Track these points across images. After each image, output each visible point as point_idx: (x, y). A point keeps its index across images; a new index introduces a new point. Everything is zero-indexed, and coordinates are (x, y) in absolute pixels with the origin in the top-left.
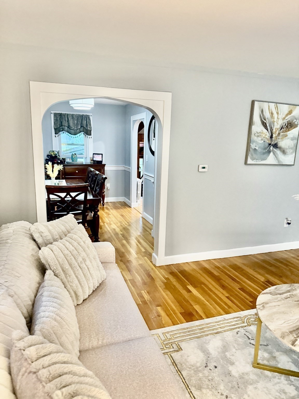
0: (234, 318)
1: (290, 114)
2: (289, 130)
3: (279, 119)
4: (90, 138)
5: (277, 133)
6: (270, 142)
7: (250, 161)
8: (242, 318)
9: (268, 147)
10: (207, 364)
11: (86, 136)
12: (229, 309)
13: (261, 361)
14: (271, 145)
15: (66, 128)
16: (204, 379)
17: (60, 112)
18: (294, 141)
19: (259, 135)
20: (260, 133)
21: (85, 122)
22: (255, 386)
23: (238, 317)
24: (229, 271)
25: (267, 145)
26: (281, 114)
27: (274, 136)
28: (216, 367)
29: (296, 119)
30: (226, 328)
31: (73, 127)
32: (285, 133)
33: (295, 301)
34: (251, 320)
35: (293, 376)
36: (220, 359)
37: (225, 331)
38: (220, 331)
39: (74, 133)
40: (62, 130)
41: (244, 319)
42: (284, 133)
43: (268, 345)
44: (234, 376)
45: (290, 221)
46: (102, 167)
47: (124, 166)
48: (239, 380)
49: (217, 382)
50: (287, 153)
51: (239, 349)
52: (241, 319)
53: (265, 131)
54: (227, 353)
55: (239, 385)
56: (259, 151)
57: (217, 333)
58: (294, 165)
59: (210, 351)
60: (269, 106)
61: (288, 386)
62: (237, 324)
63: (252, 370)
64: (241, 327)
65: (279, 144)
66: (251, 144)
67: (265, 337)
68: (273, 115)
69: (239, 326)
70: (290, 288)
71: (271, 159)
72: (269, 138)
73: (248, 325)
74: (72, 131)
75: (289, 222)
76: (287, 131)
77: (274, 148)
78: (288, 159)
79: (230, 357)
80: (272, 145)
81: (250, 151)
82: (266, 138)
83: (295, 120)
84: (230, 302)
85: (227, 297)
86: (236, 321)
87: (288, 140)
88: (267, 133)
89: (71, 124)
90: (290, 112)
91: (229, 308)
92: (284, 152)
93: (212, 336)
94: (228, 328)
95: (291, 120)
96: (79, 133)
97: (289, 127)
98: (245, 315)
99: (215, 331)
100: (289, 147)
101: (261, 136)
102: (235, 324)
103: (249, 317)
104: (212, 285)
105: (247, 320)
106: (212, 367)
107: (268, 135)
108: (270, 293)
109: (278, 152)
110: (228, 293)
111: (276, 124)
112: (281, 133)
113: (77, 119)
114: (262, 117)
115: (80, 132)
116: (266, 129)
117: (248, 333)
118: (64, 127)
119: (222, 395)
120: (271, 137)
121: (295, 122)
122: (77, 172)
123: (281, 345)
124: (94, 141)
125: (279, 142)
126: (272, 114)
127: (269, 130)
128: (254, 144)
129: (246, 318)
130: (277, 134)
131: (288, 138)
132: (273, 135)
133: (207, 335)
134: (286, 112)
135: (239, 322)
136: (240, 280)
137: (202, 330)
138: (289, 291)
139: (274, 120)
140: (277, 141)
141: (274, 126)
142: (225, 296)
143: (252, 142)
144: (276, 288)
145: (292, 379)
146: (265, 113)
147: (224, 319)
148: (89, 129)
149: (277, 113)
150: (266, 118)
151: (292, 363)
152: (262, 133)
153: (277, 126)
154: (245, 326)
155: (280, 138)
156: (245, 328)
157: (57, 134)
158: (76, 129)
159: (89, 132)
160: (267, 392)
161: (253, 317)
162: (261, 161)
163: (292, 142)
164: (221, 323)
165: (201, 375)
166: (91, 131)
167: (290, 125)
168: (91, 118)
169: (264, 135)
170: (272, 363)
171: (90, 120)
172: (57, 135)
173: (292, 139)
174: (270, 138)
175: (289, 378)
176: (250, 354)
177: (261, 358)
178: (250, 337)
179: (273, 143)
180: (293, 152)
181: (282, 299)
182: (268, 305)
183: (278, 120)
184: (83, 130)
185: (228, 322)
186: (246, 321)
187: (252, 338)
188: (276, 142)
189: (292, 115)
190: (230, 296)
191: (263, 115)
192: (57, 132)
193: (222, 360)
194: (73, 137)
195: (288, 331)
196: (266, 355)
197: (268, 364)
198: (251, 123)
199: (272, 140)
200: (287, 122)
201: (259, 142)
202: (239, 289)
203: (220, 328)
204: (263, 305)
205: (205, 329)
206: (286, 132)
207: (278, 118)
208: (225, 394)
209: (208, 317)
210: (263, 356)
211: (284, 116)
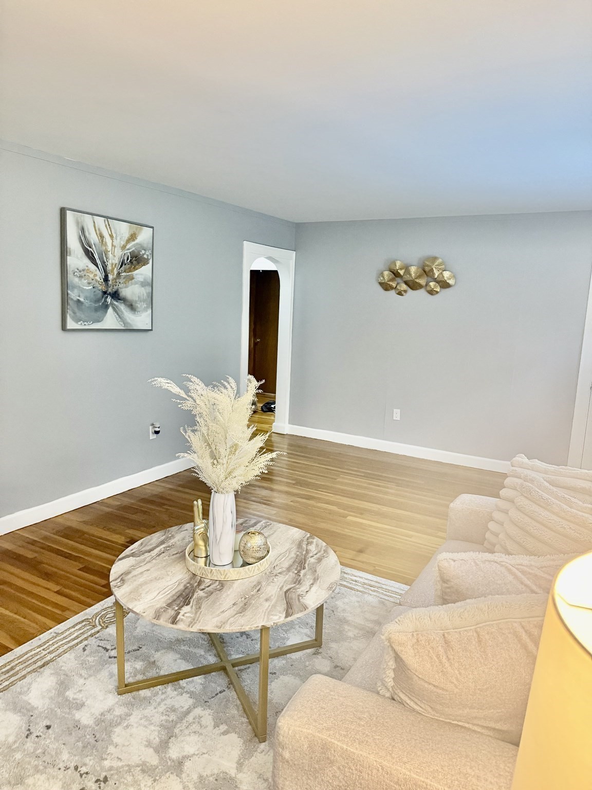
0: (76, 625)
1: (134, 240)
2: (136, 268)
3: (115, 247)
5: (115, 272)
6: (104, 289)
7: (71, 324)
8: (91, 620)
9: (103, 297)
10: (29, 730)
12: (64, 613)
13: (131, 678)
14: (108, 294)
16: (28, 759)
18: (147, 287)
19: (83, 275)
20: (83, 270)
22: (125, 725)
23: (83, 621)
24: (55, 542)
25: (100, 294)
26: (118, 238)
27: (110, 277)
28: (48, 727)
29: (145, 250)
30: (61, 650)
32: (130, 273)
33: (173, 555)
34: (107, 617)
35: (185, 679)
36: (56, 709)
37: (59, 656)
38: (49, 659)
41: (94, 620)
42: (128, 274)
43: (141, 648)
44: (86, 727)
45: (159, 427)
48: (96, 728)
49: (54, 753)
50: (138, 310)
51: (90, 676)
52: (88, 623)
53: (92, 267)
54: (67, 693)
55: (97, 736)
56: (87, 305)
57: (43, 665)
58: (151, 330)
59: (33, 704)
60: (94, 222)
61: (179, 698)
62: (83, 633)
63: (117, 700)
64: (90, 636)
65: (121, 292)
66: (69, 292)
67: (134, 637)
68: (104, 240)
69: (86, 636)
70: (164, 536)
71: (110, 320)
72: (102, 280)
73: (103, 628)
75: (157, 429)
76: (132, 269)
77: (112, 300)
78: (141, 320)
79: (75, 697)
80: (110, 294)
81: (69, 305)
82: (96, 281)
83: (143, 252)
84: (64, 598)
85: (58, 592)
86: (80, 629)
87: (137, 285)
88: (96, 270)
90: (133, 237)
91: (63, 611)
92: (132, 307)
93: (34, 674)
94: (66, 647)
95: (136, 251)
97: (134, 262)
98: (95, 612)
99: (39, 663)
100: (139, 297)
101: (87, 277)
102: (79, 635)
103: (103, 613)
104: (23, 579)
105: (101, 620)
106: (42, 730)
107: (100, 276)
108: (133, 555)
109: (122, 307)
110: (58, 584)
111: (110, 255)
112: (121, 273)
114: (83, 241)
116: (95, 265)
117: (104, 642)
119: (67, 768)
120: (106, 279)
121: (143, 254)
123: (161, 639)
125: (121, 288)
126: (101, 236)
127: (100, 266)
128: (76, 291)
129: (98, 618)
130: (115, 275)
131: (136, 283)
132: (107, 275)
133: (24, 677)
134: (126, 236)
135: (85, 629)
136: (78, 553)
137: (11, 673)
138: (162, 543)
139: (106, 249)
140: (117, 286)
141: (109, 260)
142: (53, 591)
143: (70, 287)
144: (142, 544)
145: (183, 684)
146: (89, 234)
147: (55, 635)
149: (110, 235)
150: (92, 244)
151: (182, 659)
152: (88, 271)
153: (113, 260)
154: (98, 632)
155: (121, 282)
156: (97, 636)
160: (146, 723)
161: (110, 611)
162: (92, 323)
163: (143, 289)
164: (51, 643)
165: (18, 756)
167: (135, 260)
169: (92, 276)
170: (152, 673)
173: (143, 284)
174: (104, 281)
175: (179, 684)
176: (111, 675)
177: (131, 673)
178: (108, 647)
179: (110, 290)
180: (147, 307)
181: (153, 558)
182: (130, 576)
183: (114, 249)
185: (64, 638)
186: (99, 622)
187: (113, 647)
188: (116, 288)
189: (136, 241)
190: (63, 589)
191: (85, 237)
193: (59, 710)
195: (164, 605)
196: (139, 665)
197: (145, 678)
198: (64, 251)
199: (107, 285)
200: (130, 253)
201: (85, 288)
202: (79, 570)
203: (48, 653)
204: (121, 579)
205: (18, 668)
206: (130, 271)
207: (113, 245)
208: (72, 765)
209: (20, 643)
210: (133, 669)
211: (123, 243)
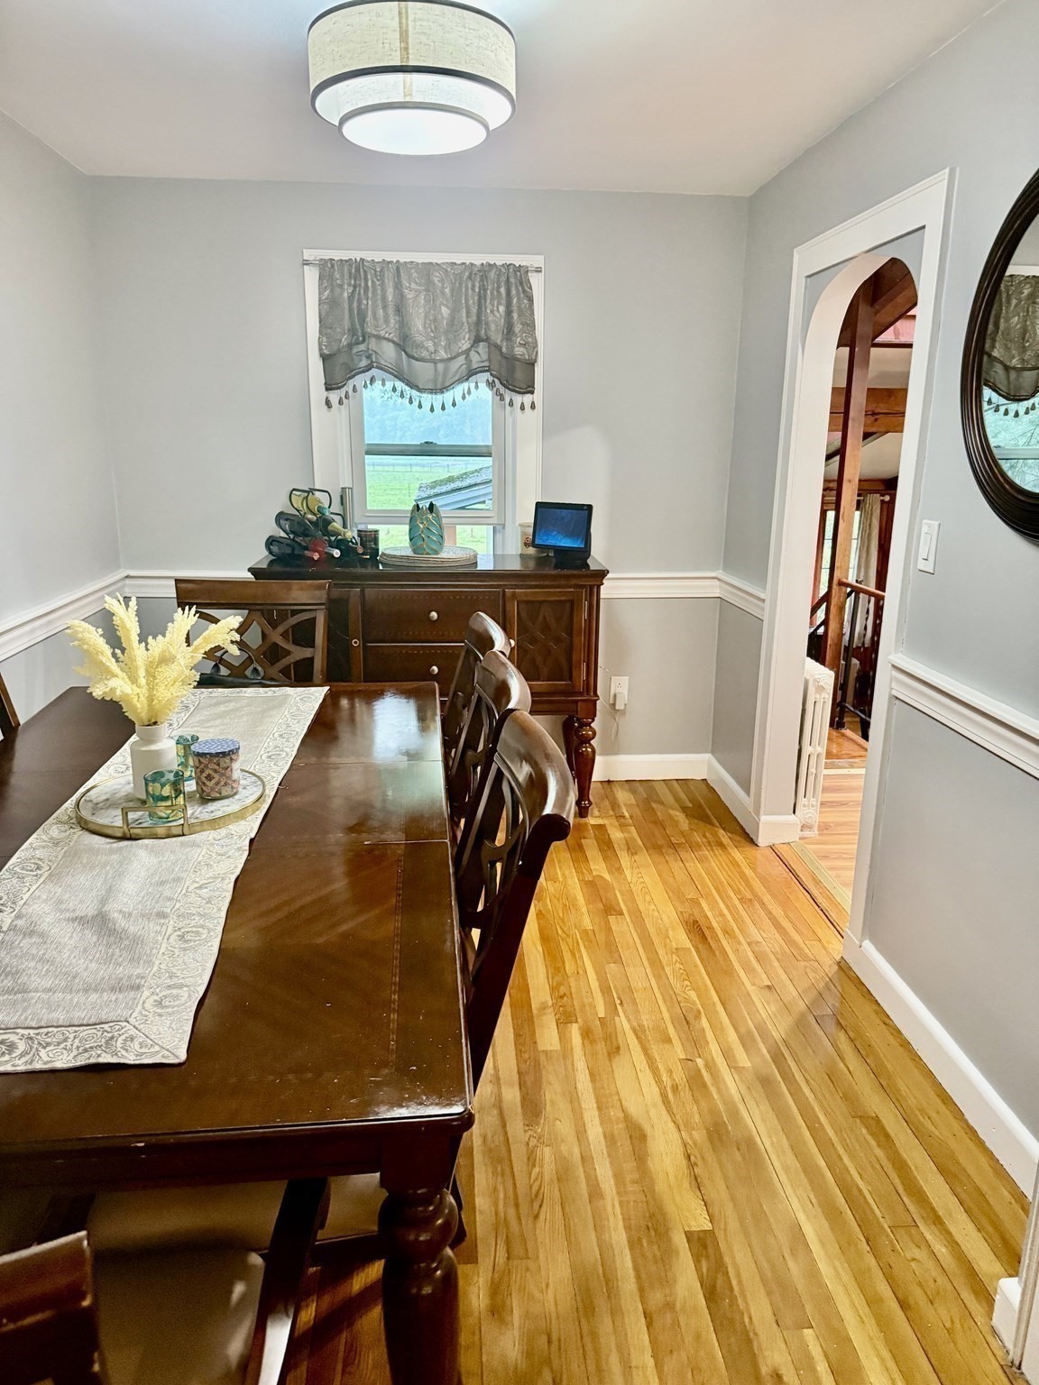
4: (522, 408)
11: (502, 399)
15: (388, 352)
17: (356, 255)
21: (502, 309)
31: (430, 344)
39: (435, 381)
40: (364, 363)
46: (582, 587)
47: (719, 573)
74: (424, 371)
89: (418, 324)
96: (460, 381)
113: (452, 290)
115: (471, 373)
118: (373, 344)
122: (434, 615)
124: (549, 430)
148: (519, 351)
157: (339, 388)
158: (443, 354)
159: (519, 375)
166: (531, 364)
168: (536, 282)
171: (531, 300)
172: (334, 397)
184: (486, 364)
192: (338, 374)
194: (427, 407)
